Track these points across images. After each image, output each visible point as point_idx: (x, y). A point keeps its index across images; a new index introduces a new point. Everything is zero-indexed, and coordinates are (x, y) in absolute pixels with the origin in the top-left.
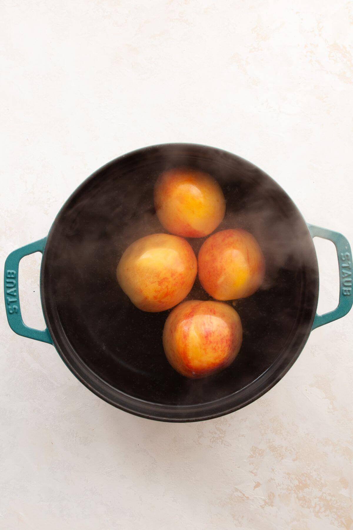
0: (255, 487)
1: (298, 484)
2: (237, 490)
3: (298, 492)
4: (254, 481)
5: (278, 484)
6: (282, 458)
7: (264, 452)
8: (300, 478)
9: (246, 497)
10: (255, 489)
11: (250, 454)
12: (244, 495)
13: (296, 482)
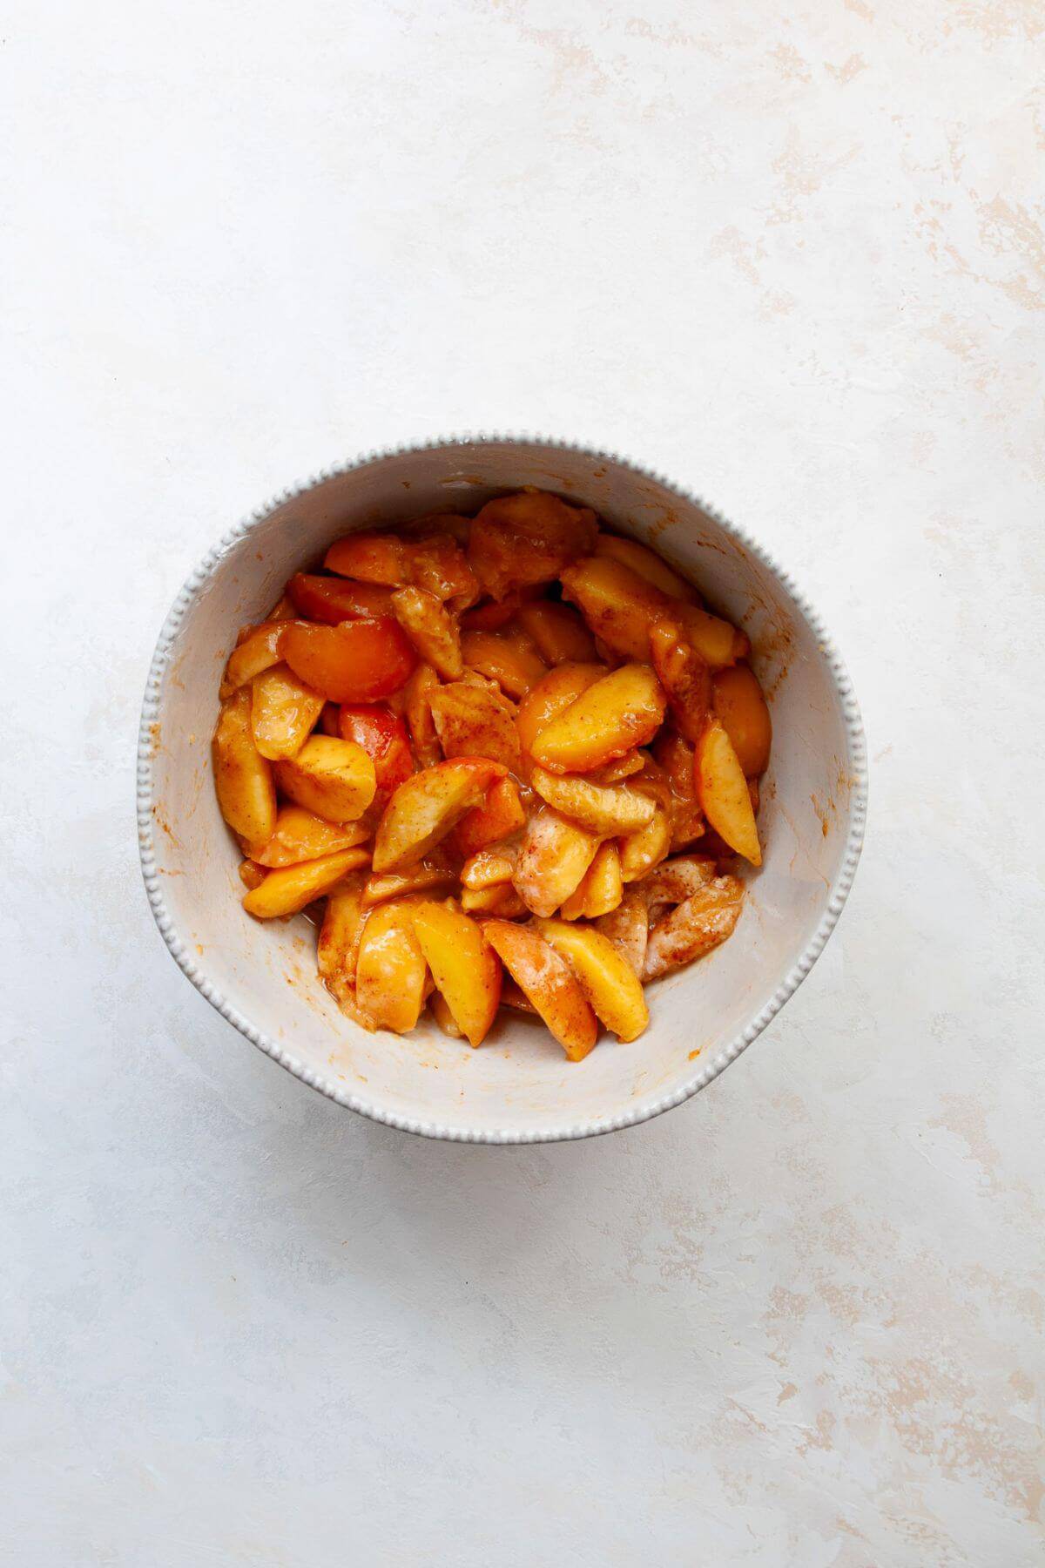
0: (781, 1398)
1: (898, 1388)
2: (733, 1405)
3: (898, 1412)
4: (778, 1381)
5: (845, 1388)
6: (856, 1320)
7: (807, 1303)
8: (901, 1374)
9: (756, 1423)
10: (783, 1403)
11: (769, 1307)
12: (751, 1418)
13: (893, 1385)
